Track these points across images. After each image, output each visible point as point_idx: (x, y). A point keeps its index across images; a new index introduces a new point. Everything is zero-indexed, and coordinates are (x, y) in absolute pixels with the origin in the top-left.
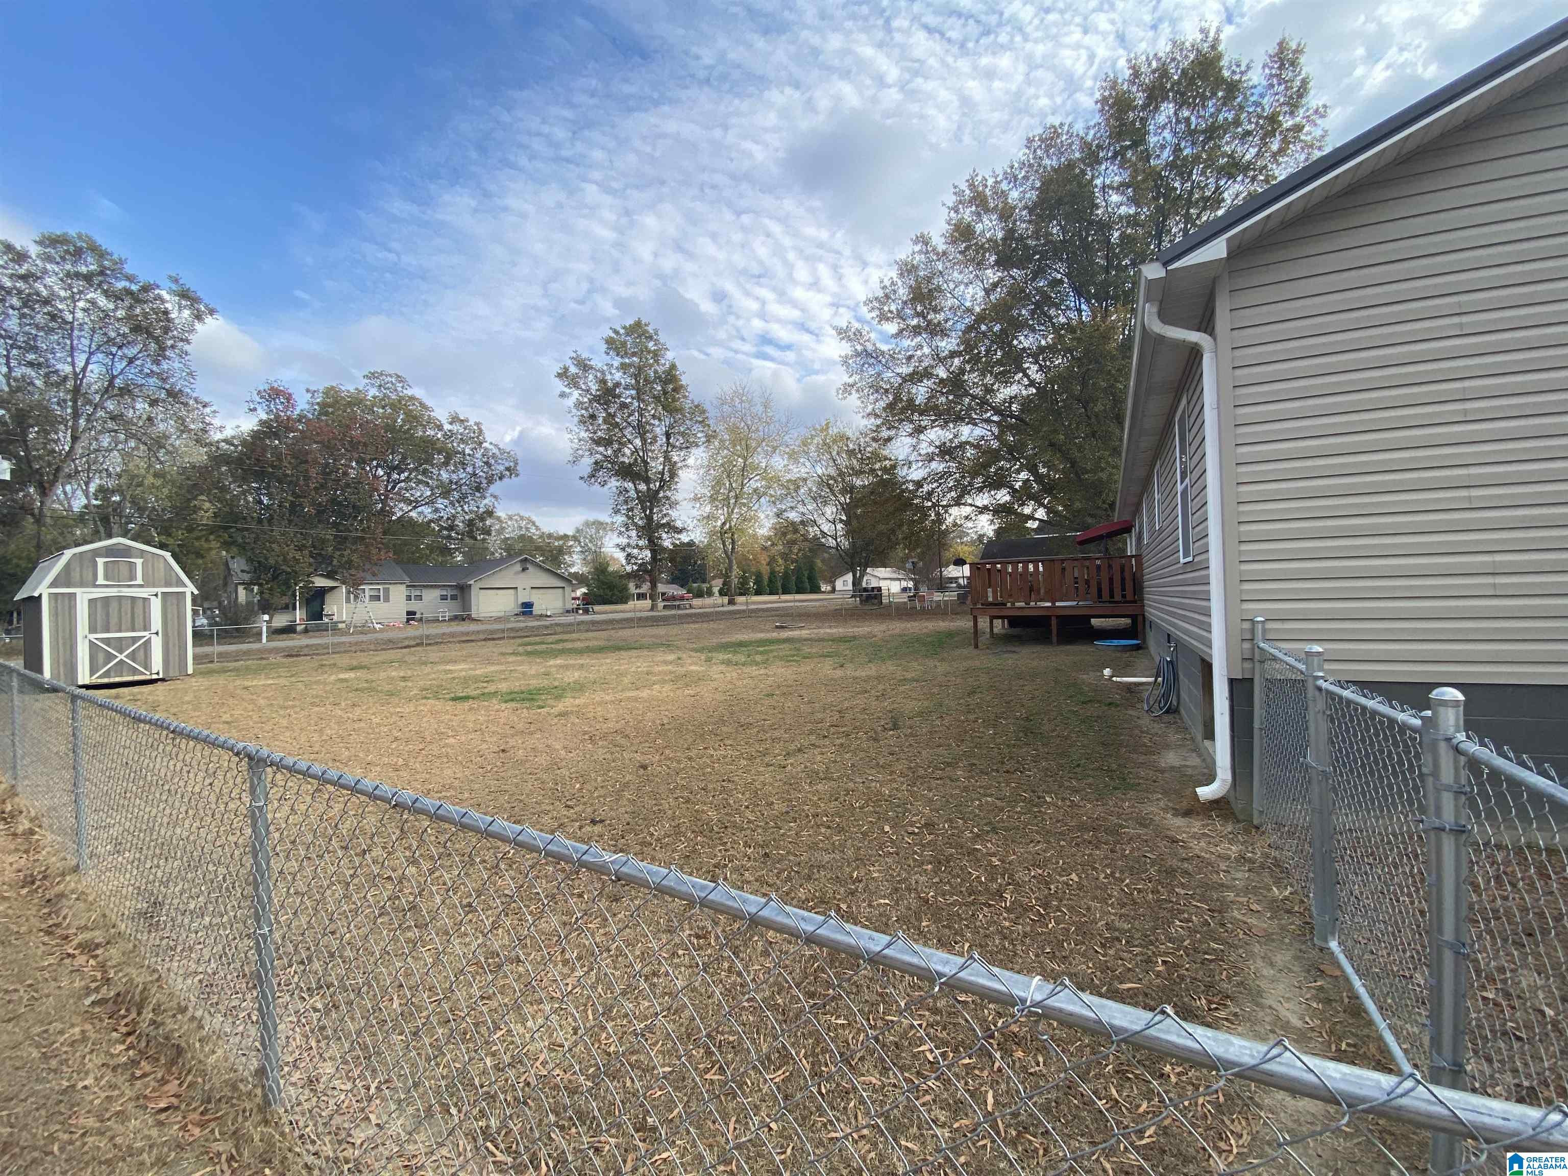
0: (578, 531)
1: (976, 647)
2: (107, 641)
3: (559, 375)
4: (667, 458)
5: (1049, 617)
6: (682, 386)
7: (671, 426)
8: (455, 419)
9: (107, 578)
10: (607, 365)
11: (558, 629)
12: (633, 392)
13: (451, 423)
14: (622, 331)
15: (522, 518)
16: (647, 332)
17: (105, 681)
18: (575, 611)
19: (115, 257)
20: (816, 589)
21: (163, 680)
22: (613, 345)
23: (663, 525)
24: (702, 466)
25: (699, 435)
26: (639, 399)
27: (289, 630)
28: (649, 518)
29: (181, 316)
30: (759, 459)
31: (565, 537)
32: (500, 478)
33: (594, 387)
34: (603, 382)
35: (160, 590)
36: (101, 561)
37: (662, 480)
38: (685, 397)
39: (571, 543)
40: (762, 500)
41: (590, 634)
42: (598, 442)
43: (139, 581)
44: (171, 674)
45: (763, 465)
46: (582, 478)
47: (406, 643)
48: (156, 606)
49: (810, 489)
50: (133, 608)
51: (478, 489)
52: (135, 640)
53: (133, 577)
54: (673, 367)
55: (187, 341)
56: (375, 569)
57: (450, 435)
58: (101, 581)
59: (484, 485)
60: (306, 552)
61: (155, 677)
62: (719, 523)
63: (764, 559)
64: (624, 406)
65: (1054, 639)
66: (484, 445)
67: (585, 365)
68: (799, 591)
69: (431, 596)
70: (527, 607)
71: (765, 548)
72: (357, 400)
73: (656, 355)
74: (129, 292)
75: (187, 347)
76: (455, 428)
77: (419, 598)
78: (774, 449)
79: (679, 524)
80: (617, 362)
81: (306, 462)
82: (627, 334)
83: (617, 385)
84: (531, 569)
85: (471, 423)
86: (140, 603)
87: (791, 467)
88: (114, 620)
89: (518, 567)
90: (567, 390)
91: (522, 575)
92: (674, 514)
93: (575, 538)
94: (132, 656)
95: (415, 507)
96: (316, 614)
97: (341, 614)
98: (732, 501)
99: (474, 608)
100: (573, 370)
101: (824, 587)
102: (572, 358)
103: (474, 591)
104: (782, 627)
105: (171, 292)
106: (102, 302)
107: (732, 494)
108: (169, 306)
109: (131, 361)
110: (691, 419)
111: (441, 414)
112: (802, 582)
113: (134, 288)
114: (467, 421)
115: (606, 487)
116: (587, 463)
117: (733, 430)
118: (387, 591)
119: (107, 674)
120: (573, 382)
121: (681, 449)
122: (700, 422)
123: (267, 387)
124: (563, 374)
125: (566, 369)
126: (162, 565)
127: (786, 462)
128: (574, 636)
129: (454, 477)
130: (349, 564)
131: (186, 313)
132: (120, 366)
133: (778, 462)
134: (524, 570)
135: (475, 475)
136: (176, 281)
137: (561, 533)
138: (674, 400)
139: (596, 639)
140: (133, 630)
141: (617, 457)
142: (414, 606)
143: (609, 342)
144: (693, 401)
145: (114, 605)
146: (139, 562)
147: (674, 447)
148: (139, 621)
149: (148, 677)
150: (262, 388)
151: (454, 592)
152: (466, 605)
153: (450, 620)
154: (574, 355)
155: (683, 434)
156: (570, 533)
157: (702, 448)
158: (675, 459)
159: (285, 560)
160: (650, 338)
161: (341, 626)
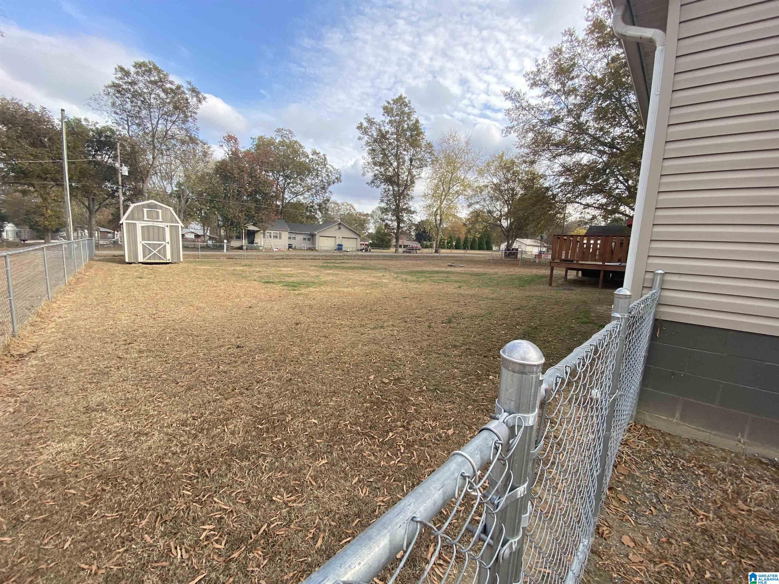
0: (373, 212)
1: (550, 285)
2: (149, 244)
3: (358, 128)
4: (410, 173)
5: (599, 271)
6: (421, 133)
7: (414, 155)
8: (314, 153)
9: (148, 218)
10: (382, 121)
11: (346, 257)
12: (395, 136)
13: (312, 155)
14: (392, 102)
15: (348, 204)
16: (404, 102)
17: (149, 261)
18: (361, 250)
19: (165, 73)
20: (489, 248)
21: (171, 263)
22: (387, 111)
23: (405, 209)
24: (428, 178)
25: (428, 160)
26: (398, 140)
27: (241, 248)
28: (398, 206)
29: (193, 101)
30: (460, 174)
31: (367, 215)
32: (334, 183)
33: (375, 134)
34: (380, 130)
35: (169, 224)
36: (145, 210)
37: (406, 185)
38: (423, 139)
39: (370, 218)
40: (460, 197)
41: (356, 261)
42: (375, 164)
43: (160, 220)
44: (175, 261)
45: (462, 177)
46: (367, 183)
47: (278, 257)
48: (167, 230)
49: (489, 192)
50: (158, 232)
51: (323, 188)
52: (160, 245)
53: (158, 218)
54: (417, 121)
55: (196, 113)
56: (273, 223)
57: (312, 161)
58: (145, 218)
59: (326, 186)
60: (243, 213)
61: (168, 261)
62: (435, 209)
63: (464, 230)
64: (390, 144)
65: (600, 285)
66: (327, 166)
67: (372, 122)
68: (480, 249)
69: (299, 238)
70: (340, 247)
71: (465, 225)
72: (271, 143)
73: (409, 115)
74: (172, 90)
75: (196, 116)
76: (315, 157)
77: (294, 238)
78: (470, 168)
79: (412, 209)
80: (388, 119)
81: (243, 171)
82: (394, 104)
83: (387, 132)
84: (343, 228)
85: (321, 154)
86: (161, 230)
87: (479, 179)
88: (151, 235)
89: (337, 227)
90: (362, 136)
91: (339, 231)
92: (411, 203)
93: (372, 216)
94: (159, 252)
95: (296, 196)
96: (252, 242)
97: (261, 242)
98: (443, 198)
99: (317, 245)
100: (365, 124)
101: (494, 248)
102: (365, 118)
103: (317, 237)
104: (451, 266)
105: (189, 90)
106: (163, 95)
107: (444, 193)
108: (188, 96)
109: (174, 122)
110: (424, 151)
111: (308, 150)
112: (482, 244)
113: (174, 87)
114: (319, 153)
115: (380, 188)
116: (370, 176)
117: (448, 157)
118: (280, 234)
119: (149, 259)
120: (365, 132)
121: (417, 168)
122: (429, 153)
123: (227, 135)
124: (360, 127)
125: (361, 124)
126: (169, 213)
127: (476, 176)
128: (350, 261)
129: (313, 182)
130: (262, 221)
131: (195, 99)
132: (169, 124)
133: (471, 177)
134: (340, 228)
135: (322, 181)
136: (190, 84)
137: (365, 213)
138: (416, 140)
139: (358, 263)
140: (159, 241)
141: (385, 173)
142: (292, 242)
143: (385, 108)
144: (427, 141)
145: (151, 229)
146: (160, 211)
147: (414, 166)
148: (161, 238)
149: (165, 261)
150: (225, 135)
151: (309, 237)
152: (314, 243)
153: (307, 250)
154: (366, 116)
155: (420, 160)
156: (370, 213)
157: (429, 168)
158: (415, 173)
159: (234, 216)
160: (406, 105)
161: (261, 248)
